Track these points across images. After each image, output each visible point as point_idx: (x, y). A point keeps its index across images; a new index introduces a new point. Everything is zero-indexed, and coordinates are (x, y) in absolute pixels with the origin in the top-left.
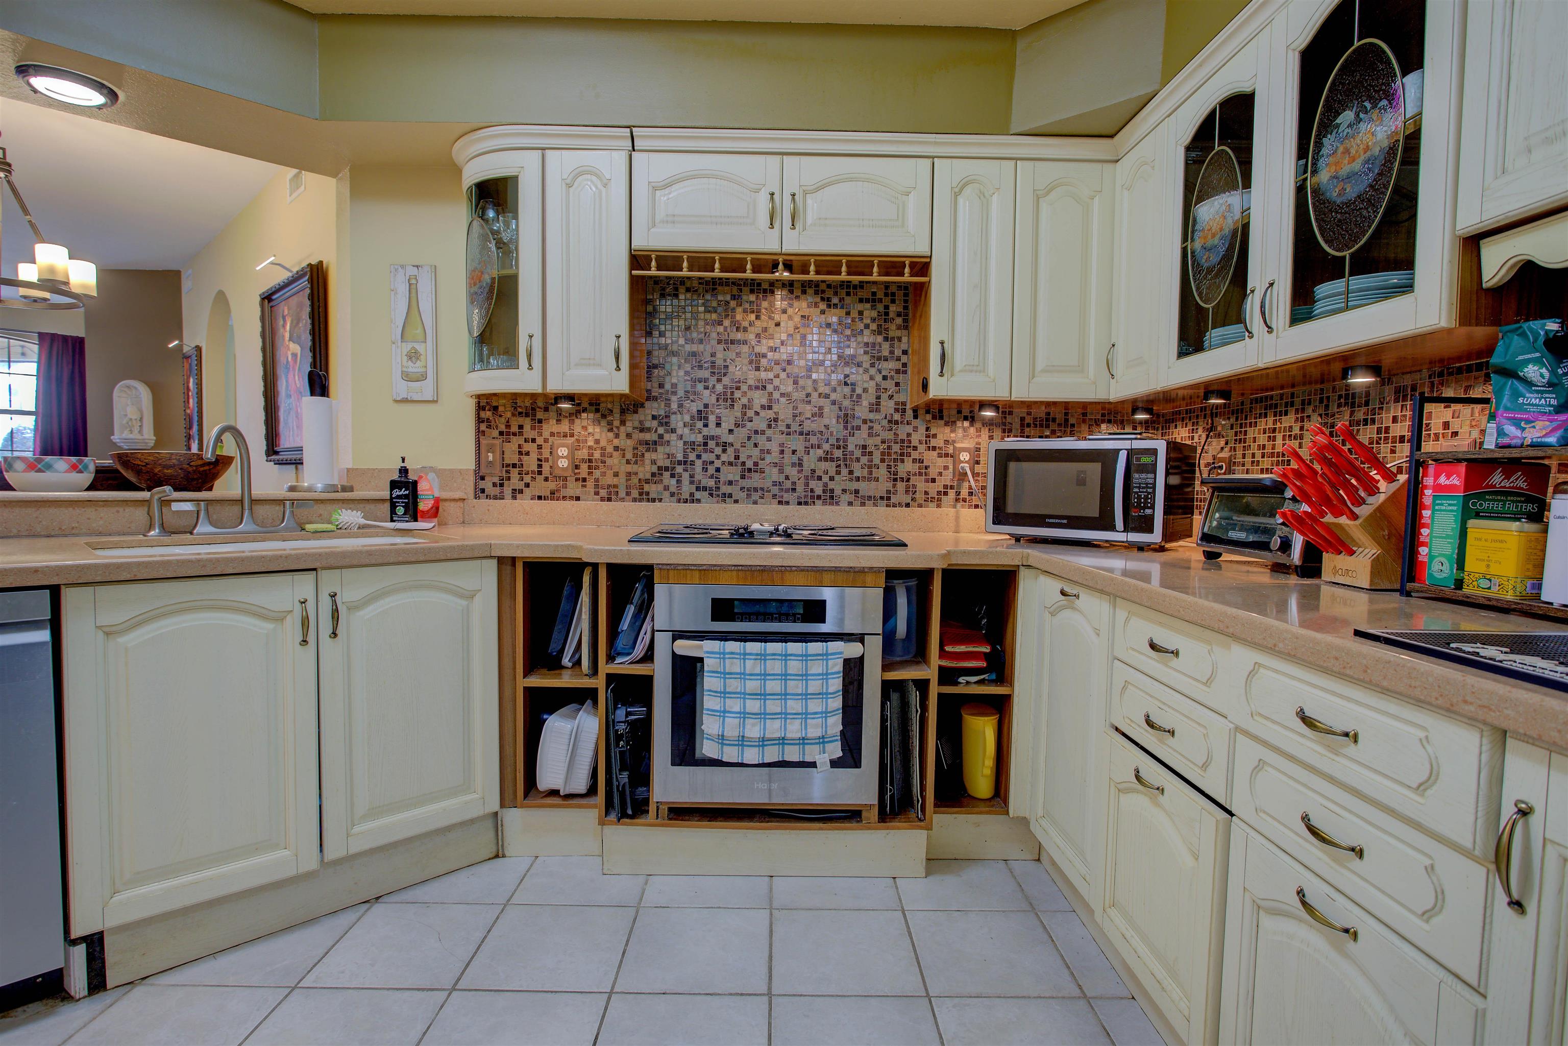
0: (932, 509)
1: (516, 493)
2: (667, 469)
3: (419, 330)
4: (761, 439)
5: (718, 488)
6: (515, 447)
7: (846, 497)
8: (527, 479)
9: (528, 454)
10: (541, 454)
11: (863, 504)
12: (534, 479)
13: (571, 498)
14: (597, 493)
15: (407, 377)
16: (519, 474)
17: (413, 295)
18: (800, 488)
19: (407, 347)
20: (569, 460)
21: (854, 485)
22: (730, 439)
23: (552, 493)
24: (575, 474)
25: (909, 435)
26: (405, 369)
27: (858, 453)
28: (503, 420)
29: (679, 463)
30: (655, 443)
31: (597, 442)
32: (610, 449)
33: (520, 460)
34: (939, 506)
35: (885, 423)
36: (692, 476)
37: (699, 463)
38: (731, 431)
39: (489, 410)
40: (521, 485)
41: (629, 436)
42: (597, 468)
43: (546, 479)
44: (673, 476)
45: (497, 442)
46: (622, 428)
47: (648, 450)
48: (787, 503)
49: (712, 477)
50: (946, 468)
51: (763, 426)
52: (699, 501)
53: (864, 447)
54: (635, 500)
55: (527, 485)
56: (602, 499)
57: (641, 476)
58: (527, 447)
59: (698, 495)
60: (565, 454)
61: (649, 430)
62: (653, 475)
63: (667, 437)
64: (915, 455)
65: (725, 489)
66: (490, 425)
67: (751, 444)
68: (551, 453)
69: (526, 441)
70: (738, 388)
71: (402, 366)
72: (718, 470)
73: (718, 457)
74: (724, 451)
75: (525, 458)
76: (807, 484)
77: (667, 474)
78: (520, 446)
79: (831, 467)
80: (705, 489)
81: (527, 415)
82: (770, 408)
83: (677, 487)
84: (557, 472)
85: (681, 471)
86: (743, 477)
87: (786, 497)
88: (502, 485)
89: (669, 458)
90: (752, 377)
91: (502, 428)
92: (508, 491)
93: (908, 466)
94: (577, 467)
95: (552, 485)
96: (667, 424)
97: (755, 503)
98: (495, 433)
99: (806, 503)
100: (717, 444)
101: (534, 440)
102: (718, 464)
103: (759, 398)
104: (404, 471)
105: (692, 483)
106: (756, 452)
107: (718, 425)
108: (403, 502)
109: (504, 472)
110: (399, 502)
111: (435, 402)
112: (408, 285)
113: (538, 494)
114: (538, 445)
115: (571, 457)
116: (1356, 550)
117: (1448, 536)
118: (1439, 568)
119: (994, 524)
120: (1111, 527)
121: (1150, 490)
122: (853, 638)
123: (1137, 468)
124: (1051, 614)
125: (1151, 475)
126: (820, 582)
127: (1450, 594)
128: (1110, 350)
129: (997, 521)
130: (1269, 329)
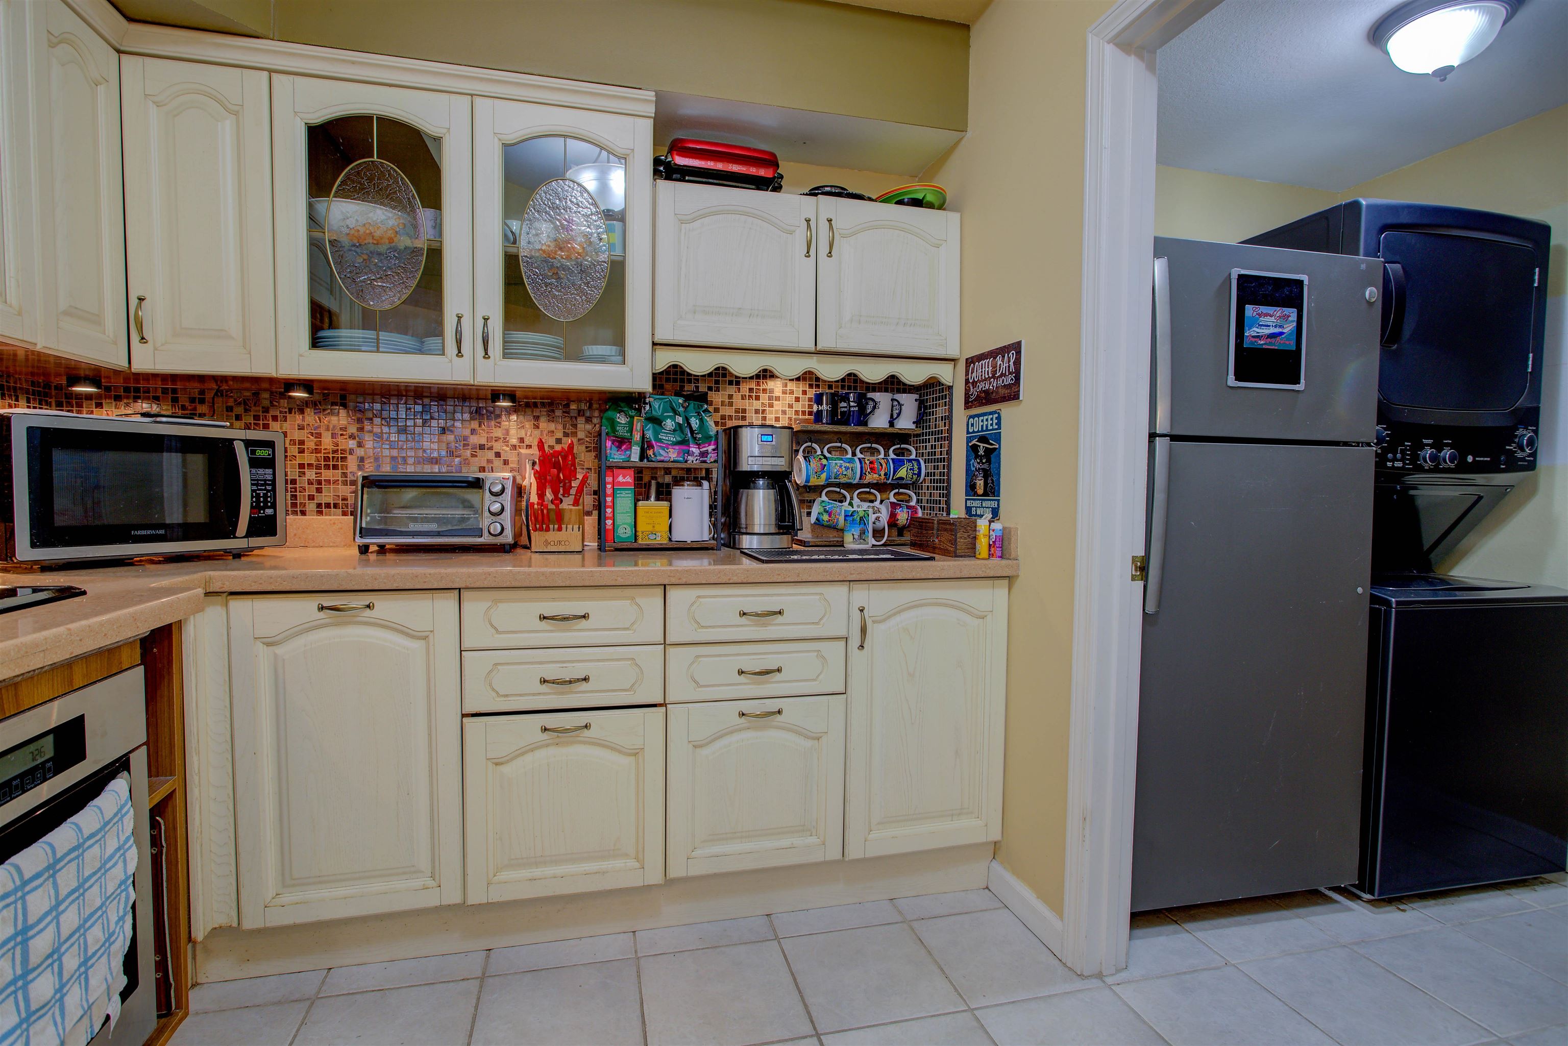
116: (564, 526)
117: (627, 512)
118: (624, 531)
119: (33, 545)
120: (230, 533)
121: (269, 488)
122: (122, 765)
123: (254, 463)
124: (268, 644)
125: (270, 471)
126: (71, 682)
127: (635, 546)
128: (139, 306)
129: (37, 542)
130: (486, 356)
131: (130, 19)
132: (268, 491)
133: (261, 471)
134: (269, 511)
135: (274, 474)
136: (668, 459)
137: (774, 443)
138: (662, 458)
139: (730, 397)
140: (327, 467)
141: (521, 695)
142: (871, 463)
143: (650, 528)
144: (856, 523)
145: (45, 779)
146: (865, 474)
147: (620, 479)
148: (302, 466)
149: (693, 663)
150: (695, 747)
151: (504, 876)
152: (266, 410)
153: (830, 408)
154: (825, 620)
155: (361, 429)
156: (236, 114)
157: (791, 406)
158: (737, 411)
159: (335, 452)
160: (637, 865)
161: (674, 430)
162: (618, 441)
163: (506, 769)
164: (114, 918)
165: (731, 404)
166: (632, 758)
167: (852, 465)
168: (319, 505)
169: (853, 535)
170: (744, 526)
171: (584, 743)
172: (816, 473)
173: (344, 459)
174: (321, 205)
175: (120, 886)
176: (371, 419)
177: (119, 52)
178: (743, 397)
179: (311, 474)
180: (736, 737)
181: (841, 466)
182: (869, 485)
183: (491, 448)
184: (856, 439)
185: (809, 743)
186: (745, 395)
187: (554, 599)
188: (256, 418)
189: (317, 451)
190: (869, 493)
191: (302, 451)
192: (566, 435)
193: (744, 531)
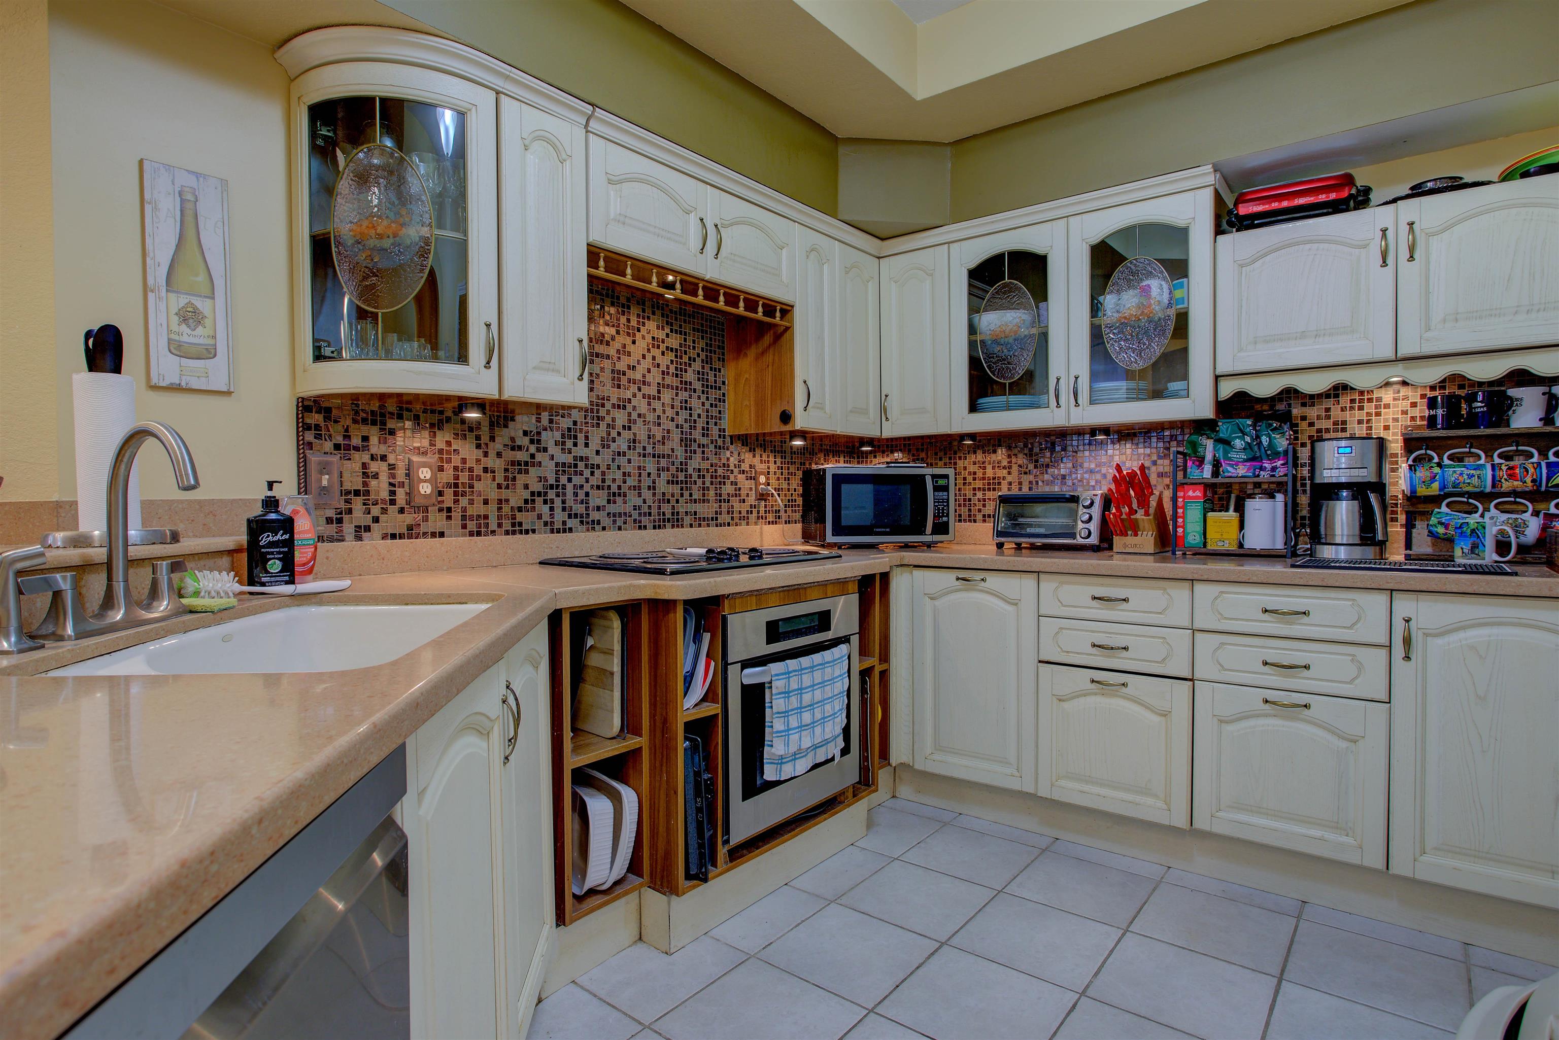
0: (743, 527)
1: (361, 531)
2: (539, 494)
3: (202, 278)
4: (623, 461)
5: (588, 515)
6: (357, 467)
7: (688, 520)
8: (376, 511)
9: (376, 476)
10: (393, 476)
11: (700, 525)
12: (384, 511)
13: (433, 535)
14: (464, 527)
15: (178, 349)
16: (364, 504)
17: (189, 219)
18: (654, 511)
19: (178, 301)
20: (432, 485)
21: (692, 507)
22: (596, 460)
23: (410, 528)
24: (439, 502)
25: (728, 459)
26: (173, 336)
27: (695, 476)
28: (339, 427)
29: (552, 487)
30: (526, 463)
31: (464, 461)
32: (478, 470)
33: (365, 484)
34: (748, 524)
35: (712, 447)
36: (564, 502)
37: (570, 487)
38: (598, 452)
39: (318, 412)
40: (367, 520)
41: (499, 455)
42: (464, 494)
43: (402, 511)
44: (545, 502)
45: (335, 459)
46: (491, 444)
47: (520, 472)
48: (645, 527)
49: (582, 502)
50: (751, 489)
51: (624, 447)
52: (571, 530)
53: (699, 470)
54: (507, 533)
55: (376, 520)
56: (471, 534)
57: (513, 502)
58: (374, 467)
59: (571, 523)
60: (428, 476)
61: (520, 448)
62: (526, 501)
63: (539, 457)
64: (732, 479)
65: (594, 515)
66: (321, 435)
67: (614, 466)
68: (408, 475)
69: (373, 458)
70: (603, 405)
71: (169, 331)
72: (587, 494)
73: (587, 480)
74: (592, 474)
75: (373, 483)
76: (659, 508)
77: (539, 500)
78: (364, 466)
79: (676, 489)
80: (576, 516)
81: (374, 423)
82: (630, 428)
83: (551, 515)
84: (418, 501)
85: (554, 497)
86: (609, 502)
87: (645, 520)
88: (340, 521)
89: (541, 481)
90: (615, 395)
91: (339, 439)
92: (348, 528)
93: (728, 489)
94: (440, 494)
95: (409, 518)
96: (539, 441)
97: (620, 529)
98: (328, 446)
99: (659, 527)
100: (586, 466)
101: (384, 458)
102: (587, 487)
103: (621, 418)
104: (271, 504)
105: (564, 509)
106: (618, 475)
107: (587, 445)
108: (279, 553)
109: (342, 503)
110: (272, 553)
111: (228, 393)
112: (178, 200)
113: (390, 531)
114: (389, 465)
115: (433, 481)
116: (1140, 533)
117: (1197, 522)
118: (1193, 537)
119: (833, 535)
120: (922, 532)
121: (945, 504)
122: (846, 640)
123: (936, 489)
124: (932, 599)
125: (946, 493)
126: (826, 594)
127: (1203, 550)
128: (886, 399)
129: (836, 533)
130: (1077, 404)
131: (882, 239)
132: (945, 506)
133: (941, 493)
134: (945, 519)
135: (948, 495)
136: (1236, 475)
137: (1353, 454)
138: (1230, 474)
139: (1328, 410)
140: (989, 489)
141: (1078, 653)
142: (1510, 468)
143: (1218, 536)
144: (1466, 536)
145: (814, 634)
146: (1500, 481)
147: (1190, 493)
148: (974, 489)
149: (1218, 648)
150: (1221, 721)
151: (1062, 783)
152: (955, 453)
153: (1444, 411)
154: (1359, 625)
155: (1010, 462)
156: (932, 275)
157: (1405, 412)
158: (1336, 423)
159: (994, 478)
160: (1165, 807)
161: (1244, 449)
162: (1198, 461)
163: (1066, 705)
164: (837, 708)
165: (1328, 417)
166: (1163, 718)
167: (1478, 472)
168: (984, 516)
169: (1462, 549)
170: (1323, 536)
171: (1124, 698)
172: (1424, 482)
173: (999, 484)
174: (976, 317)
175: (840, 694)
176: (1016, 455)
177: (879, 258)
178: (1343, 409)
179: (980, 495)
180: (1261, 721)
181: (1461, 474)
182: (1515, 493)
183: (1098, 472)
184: (1489, 444)
185: (1344, 744)
186: (1346, 407)
187: (1102, 585)
188: (950, 458)
189: (984, 479)
190: (1515, 503)
191: (974, 479)
192: (1159, 457)
193: (1323, 541)
